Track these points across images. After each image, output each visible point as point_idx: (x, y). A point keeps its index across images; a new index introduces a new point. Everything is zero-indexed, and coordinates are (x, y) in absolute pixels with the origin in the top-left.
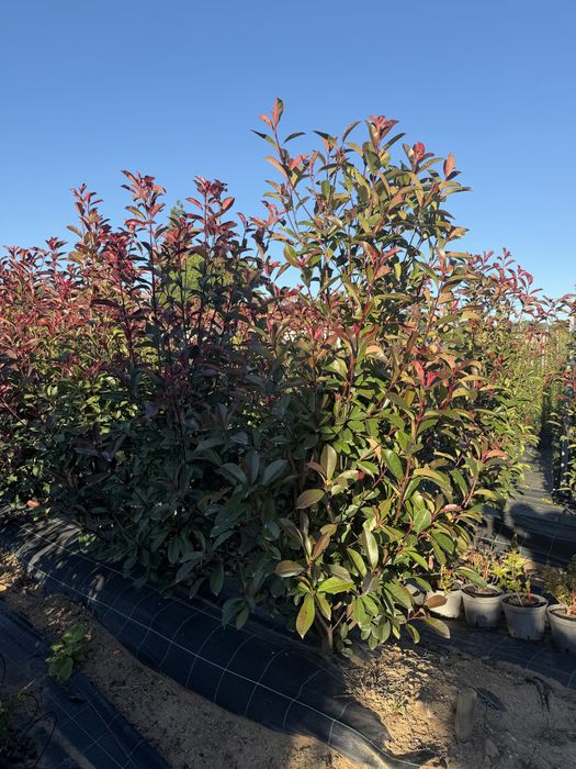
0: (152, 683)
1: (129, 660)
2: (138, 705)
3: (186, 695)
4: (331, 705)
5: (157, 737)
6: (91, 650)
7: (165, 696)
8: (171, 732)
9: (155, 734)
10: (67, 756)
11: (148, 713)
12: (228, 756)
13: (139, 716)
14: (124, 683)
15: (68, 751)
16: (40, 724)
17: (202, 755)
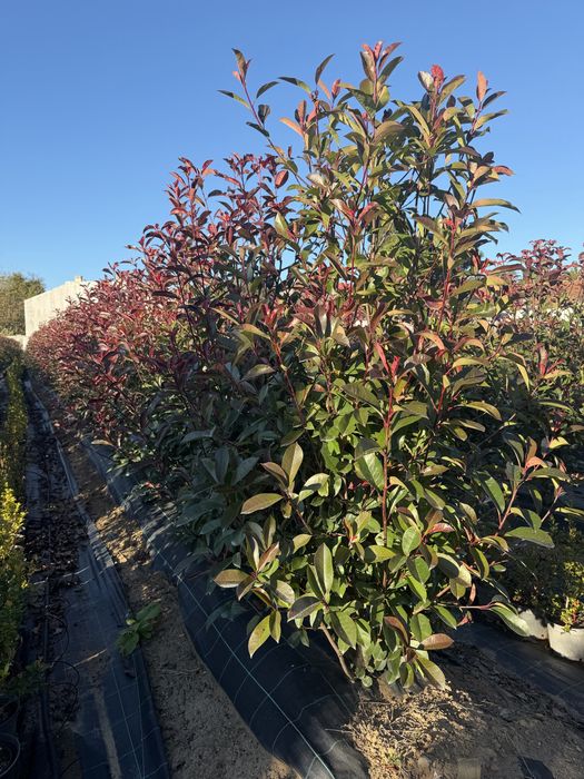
0: (198, 672)
1: (188, 645)
2: (175, 691)
3: (220, 692)
4: (322, 738)
5: (178, 727)
6: (163, 630)
7: (202, 687)
8: (192, 725)
9: (176, 724)
10: (98, 726)
11: (180, 701)
12: (221, 765)
13: (171, 703)
14: (175, 667)
15: (101, 721)
16: (92, 691)
17: (200, 757)
